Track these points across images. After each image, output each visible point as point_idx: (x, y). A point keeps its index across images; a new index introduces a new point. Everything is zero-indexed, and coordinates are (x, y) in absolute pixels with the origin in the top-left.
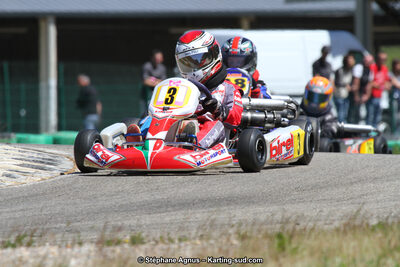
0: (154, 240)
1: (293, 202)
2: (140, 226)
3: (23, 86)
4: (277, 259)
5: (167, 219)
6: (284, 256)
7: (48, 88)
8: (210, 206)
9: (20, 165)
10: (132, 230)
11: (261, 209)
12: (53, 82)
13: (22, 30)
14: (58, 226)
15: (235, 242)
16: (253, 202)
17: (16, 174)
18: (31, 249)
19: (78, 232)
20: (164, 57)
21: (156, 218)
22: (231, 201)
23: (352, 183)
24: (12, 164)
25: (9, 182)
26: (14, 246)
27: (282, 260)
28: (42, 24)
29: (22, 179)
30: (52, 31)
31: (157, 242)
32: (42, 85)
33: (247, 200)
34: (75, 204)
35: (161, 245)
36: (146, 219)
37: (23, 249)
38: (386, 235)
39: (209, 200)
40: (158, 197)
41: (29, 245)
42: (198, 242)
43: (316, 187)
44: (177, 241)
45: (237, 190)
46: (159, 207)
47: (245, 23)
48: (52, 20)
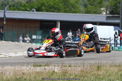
0: (73, 66)
1: (103, 60)
5: (77, 62)
6: (99, 71)
11: (96, 61)
13: (53, 23)
20: (80, 30)
22: (90, 59)
23: (115, 57)
26: (45, 66)
28: (57, 22)
30: (59, 24)
33: (94, 59)
36: (73, 62)
38: (120, 67)
41: (48, 66)
43: (108, 57)
45: (92, 57)
47: (98, 24)
48: (59, 22)
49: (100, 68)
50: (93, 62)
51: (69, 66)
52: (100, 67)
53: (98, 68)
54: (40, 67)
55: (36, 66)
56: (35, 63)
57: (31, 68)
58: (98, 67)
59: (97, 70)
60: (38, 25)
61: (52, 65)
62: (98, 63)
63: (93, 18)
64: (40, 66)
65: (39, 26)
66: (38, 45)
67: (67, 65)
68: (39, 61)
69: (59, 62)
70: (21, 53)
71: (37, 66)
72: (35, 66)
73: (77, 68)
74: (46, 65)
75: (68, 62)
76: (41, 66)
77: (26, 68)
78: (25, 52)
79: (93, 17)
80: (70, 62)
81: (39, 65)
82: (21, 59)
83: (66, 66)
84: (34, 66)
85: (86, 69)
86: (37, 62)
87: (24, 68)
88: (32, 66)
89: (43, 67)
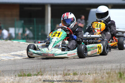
2: (76, 70)
3: (40, 26)
4: (119, 80)
5: (85, 67)
6: (122, 79)
8: (98, 64)
10: (74, 71)
12: (49, 25)
13: (40, 9)
14: (51, 69)
15: (106, 75)
16: (112, 63)
18: (42, 76)
19: (57, 71)
21: (81, 67)
26: (37, 75)
27: (121, 81)
28: (46, 7)
31: (81, 75)
32: (46, 26)
34: (56, 62)
35: (83, 76)
36: (78, 67)
37: (40, 76)
39: (98, 62)
40: (82, 61)
42: (94, 75)
44: (87, 74)
45: (107, 59)
46: (82, 64)
47: (110, 7)
48: (49, 5)
49: (123, 75)
50: (108, 66)
51: (75, 74)
53: (121, 76)
54: (29, 77)
57: (16, 79)
58: (120, 73)
62: (119, 67)
66: (21, 43)
67: (70, 72)
69: (58, 68)
71: (25, 75)
74: (39, 73)
77: (9, 79)
78: (2, 55)
81: (27, 74)
83: (69, 74)
84: (20, 76)
87: (5, 79)
88: (16, 76)
89: (34, 77)
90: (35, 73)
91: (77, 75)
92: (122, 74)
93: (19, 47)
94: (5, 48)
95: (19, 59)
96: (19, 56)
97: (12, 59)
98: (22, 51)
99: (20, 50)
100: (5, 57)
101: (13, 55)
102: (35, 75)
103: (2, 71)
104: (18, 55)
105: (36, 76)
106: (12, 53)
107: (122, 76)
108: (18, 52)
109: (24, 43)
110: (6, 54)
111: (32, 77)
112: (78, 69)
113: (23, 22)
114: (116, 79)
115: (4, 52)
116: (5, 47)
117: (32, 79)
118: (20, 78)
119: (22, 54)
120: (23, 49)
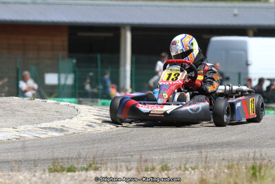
0: (176, 168)
1: (268, 146)
2: (170, 159)
5: (188, 155)
6: (256, 180)
7: (125, 71)
9: (98, 119)
11: (247, 151)
12: (128, 67)
13: (110, 35)
14: (118, 158)
15: (226, 171)
16: (243, 146)
17: (94, 125)
18: (97, 172)
19: (130, 162)
21: (180, 154)
22: (229, 144)
24: (92, 118)
25: (90, 130)
26: (87, 170)
28: (123, 31)
29: (98, 128)
30: (129, 35)
31: (177, 170)
32: (122, 69)
33: (239, 144)
34: (130, 144)
36: (174, 155)
37: (92, 172)
41: (96, 169)
44: (190, 169)
45: (233, 138)
46: (184, 147)
47: (251, 32)
48: (128, 28)
49: (260, 172)
51: (164, 168)
52: (260, 168)
53: (254, 174)
54: (69, 174)
55: (58, 171)
56: (55, 161)
57: (43, 176)
58: (253, 168)
59: (251, 178)
60: (62, 41)
61: (109, 165)
62: (252, 155)
63: (235, 15)
64: (69, 170)
65: (66, 44)
66: (62, 103)
67: (155, 164)
68: (66, 156)
69: (132, 156)
70: (11, 129)
71: (62, 170)
72: (56, 171)
73: (187, 172)
74: (90, 166)
75: (157, 157)
76: (75, 171)
77: (28, 177)
78: (22, 128)
79: (236, 11)
80: (166, 157)
81: (67, 166)
82: (9, 151)
83: (153, 169)
84: (51, 171)
85: (216, 177)
86: (62, 159)
87: (21, 177)
88: (44, 171)
89: (80, 172)
90: (83, 166)
91: (170, 170)
92: (257, 169)
93: (57, 112)
94: (29, 115)
95: (56, 137)
96: (56, 130)
97: (42, 136)
98: (62, 121)
99: (59, 119)
100: (28, 132)
101: (45, 128)
102: (82, 169)
103: (20, 161)
104: (54, 128)
105: (84, 173)
106: (43, 125)
107: (257, 174)
108: (55, 122)
109: (68, 103)
110: (30, 127)
111: (77, 173)
112: (174, 159)
113: (74, 61)
114: (245, 180)
115: (27, 122)
116: (30, 111)
117: (76, 177)
118: (51, 174)
119: (62, 126)
120: (65, 117)
